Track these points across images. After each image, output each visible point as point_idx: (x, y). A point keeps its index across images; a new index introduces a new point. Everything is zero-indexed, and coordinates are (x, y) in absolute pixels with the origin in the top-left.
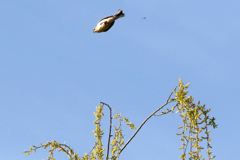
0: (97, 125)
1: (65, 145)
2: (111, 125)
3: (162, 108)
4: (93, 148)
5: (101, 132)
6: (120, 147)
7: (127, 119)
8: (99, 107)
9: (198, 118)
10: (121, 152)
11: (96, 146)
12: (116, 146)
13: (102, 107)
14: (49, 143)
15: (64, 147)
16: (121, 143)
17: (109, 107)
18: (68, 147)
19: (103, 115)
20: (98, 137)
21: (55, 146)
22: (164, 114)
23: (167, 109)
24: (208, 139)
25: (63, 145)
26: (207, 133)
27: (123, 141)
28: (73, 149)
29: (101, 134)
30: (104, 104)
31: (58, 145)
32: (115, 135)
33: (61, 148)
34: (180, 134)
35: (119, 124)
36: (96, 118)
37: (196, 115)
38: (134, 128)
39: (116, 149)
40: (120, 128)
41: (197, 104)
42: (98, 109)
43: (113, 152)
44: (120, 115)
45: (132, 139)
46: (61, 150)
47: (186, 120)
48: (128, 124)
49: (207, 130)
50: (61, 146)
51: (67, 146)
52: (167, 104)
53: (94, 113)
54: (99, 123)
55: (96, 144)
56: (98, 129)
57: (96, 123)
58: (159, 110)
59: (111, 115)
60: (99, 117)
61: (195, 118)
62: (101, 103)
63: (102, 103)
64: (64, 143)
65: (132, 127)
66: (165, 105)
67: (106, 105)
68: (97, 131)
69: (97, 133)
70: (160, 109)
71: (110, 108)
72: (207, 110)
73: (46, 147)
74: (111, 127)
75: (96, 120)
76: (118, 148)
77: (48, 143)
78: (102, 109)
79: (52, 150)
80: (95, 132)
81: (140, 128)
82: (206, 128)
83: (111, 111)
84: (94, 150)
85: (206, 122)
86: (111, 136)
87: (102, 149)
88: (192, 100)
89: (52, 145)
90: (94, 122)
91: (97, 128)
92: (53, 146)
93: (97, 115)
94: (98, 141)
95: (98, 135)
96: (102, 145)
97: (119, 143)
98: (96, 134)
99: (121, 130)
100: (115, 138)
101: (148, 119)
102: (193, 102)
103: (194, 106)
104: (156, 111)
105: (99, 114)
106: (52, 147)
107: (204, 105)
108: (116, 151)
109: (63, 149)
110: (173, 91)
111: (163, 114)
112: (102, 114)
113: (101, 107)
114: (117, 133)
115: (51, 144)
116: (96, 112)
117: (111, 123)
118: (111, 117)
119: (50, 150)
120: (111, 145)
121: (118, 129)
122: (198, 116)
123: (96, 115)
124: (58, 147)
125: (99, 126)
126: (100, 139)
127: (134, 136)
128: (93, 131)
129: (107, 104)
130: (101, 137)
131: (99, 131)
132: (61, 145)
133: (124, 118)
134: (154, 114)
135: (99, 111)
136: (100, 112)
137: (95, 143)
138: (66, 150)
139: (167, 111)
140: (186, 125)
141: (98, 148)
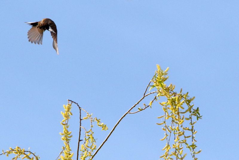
0: (64, 126)
1: (30, 151)
2: (80, 128)
3: (138, 103)
4: (61, 153)
5: (69, 134)
6: (92, 153)
7: (98, 120)
8: (67, 106)
9: (180, 107)
10: (92, 158)
11: (64, 151)
12: (86, 151)
13: (71, 105)
14: (12, 149)
15: (28, 154)
16: (93, 148)
17: (78, 105)
18: (33, 154)
19: (72, 114)
20: (66, 140)
21: (18, 153)
22: (141, 110)
23: (145, 105)
24: (192, 131)
25: (27, 151)
26: (192, 124)
27: (95, 146)
28: (38, 156)
29: (69, 137)
30: (72, 102)
31: (22, 151)
32: (85, 139)
33: (25, 154)
34: (161, 124)
35: (91, 126)
36: (64, 118)
37: (178, 103)
38: (106, 129)
39: (87, 155)
40: (91, 130)
41: (178, 93)
42: (66, 108)
43: (83, 158)
44: (91, 115)
45: (104, 143)
46: (25, 157)
47: (167, 109)
48: (99, 125)
49: (191, 120)
50: (26, 153)
51: (31, 153)
52: (143, 98)
53: (61, 112)
54: (67, 124)
55: (64, 148)
56: (66, 131)
57: (64, 124)
58: (134, 106)
59: (80, 116)
60: (67, 117)
61: (177, 107)
62: (69, 100)
63: (71, 101)
64: (29, 149)
65: (103, 128)
66: (141, 100)
67: (75, 103)
68: (64, 133)
69: (64, 135)
70: (136, 105)
71: (80, 108)
72: (191, 98)
73: (9, 154)
74: (80, 130)
75: (64, 120)
76: (89, 154)
77: (10, 150)
78: (70, 108)
79: (16, 157)
80: (63, 134)
81: (114, 130)
82: (191, 118)
83: (81, 111)
84: (62, 155)
85: (191, 112)
86: (81, 140)
87: (70, 154)
88: (173, 87)
89: (16, 151)
90: (61, 122)
91: (64, 129)
92: (17, 153)
93: (65, 114)
94: (65, 145)
95: (66, 138)
96: (70, 150)
97: (91, 148)
98: (63, 137)
99: (93, 133)
100: (85, 143)
101: (122, 118)
102: (174, 91)
103: (175, 94)
104: (132, 108)
105: (67, 113)
106: (15, 153)
107: (187, 92)
108: (86, 157)
109: (28, 156)
110: (151, 81)
111: (139, 110)
112: (70, 113)
113: (69, 106)
114: (88, 136)
115: (14, 150)
116: (63, 112)
117: (80, 126)
118: (80, 118)
119: (14, 157)
120: (81, 150)
121: (90, 131)
122: (180, 104)
123: (63, 114)
124: (22, 154)
125: (67, 127)
126: (68, 142)
127: (106, 140)
128: (60, 133)
129: (77, 103)
130: (68, 140)
131: (66, 133)
132: (25, 151)
133: (95, 119)
134: (129, 112)
135: (66, 110)
136: (68, 111)
137: (62, 148)
138: (31, 157)
139: (144, 107)
140: (167, 115)
141: (66, 153)
